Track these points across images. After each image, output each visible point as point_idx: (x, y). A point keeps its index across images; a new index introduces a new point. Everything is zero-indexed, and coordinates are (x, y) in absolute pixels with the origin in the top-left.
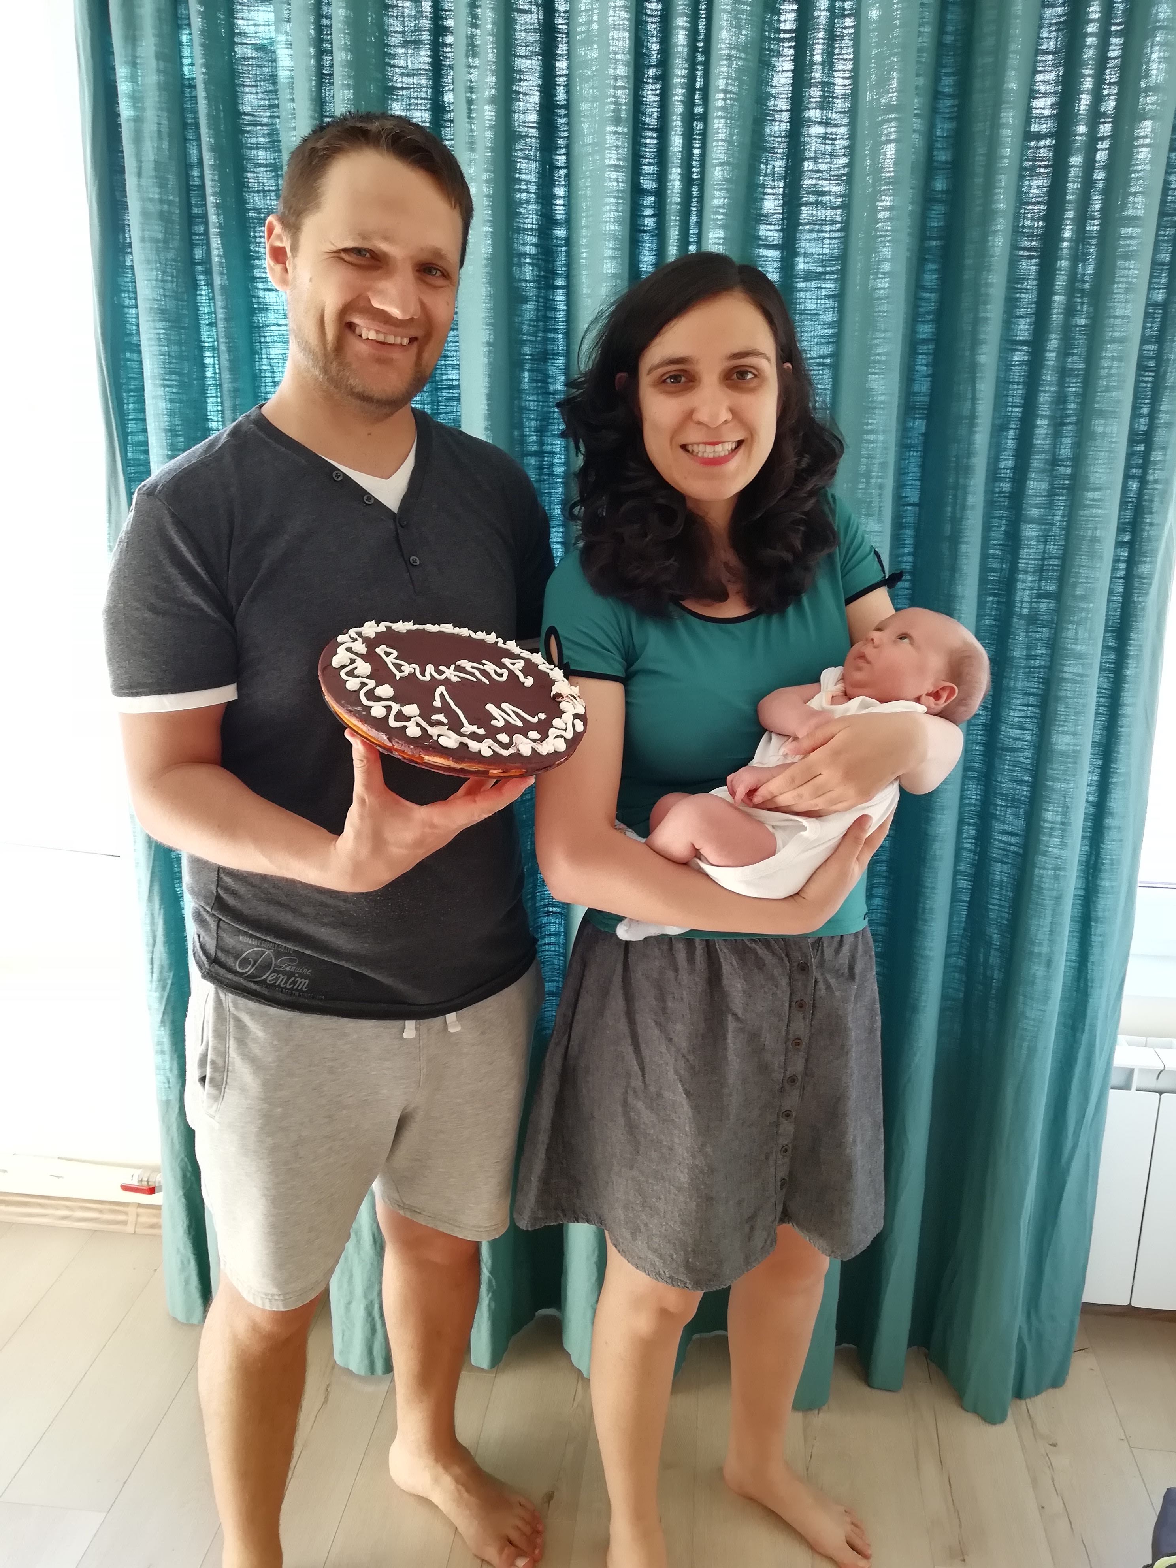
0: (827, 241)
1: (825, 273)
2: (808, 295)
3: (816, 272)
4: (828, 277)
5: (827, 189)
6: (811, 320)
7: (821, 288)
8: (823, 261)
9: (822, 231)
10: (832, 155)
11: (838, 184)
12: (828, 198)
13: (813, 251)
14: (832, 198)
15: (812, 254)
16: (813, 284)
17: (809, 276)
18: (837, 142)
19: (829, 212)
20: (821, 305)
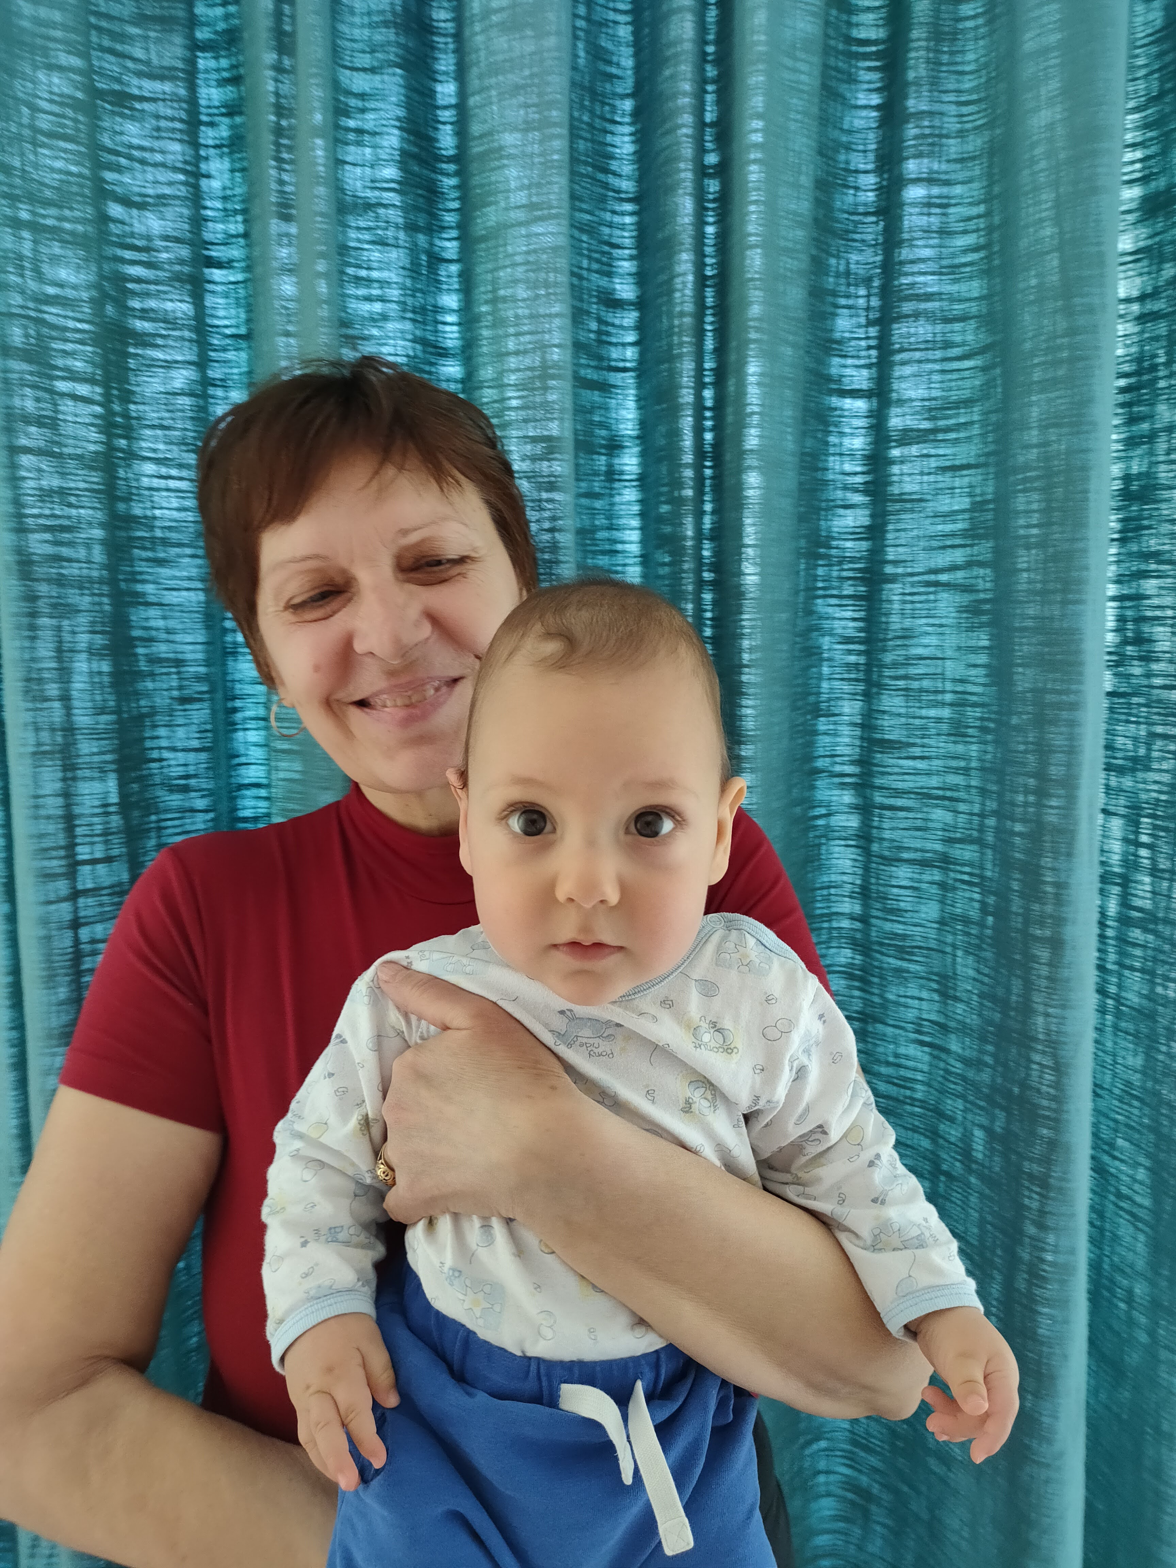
0: (936, 377)
1: (935, 431)
2: (906, 468)
3: (919, 430)
4: (940, 436)
5: (935, 289)
6: (912, 511)
7: (928, 456)
8: (930, 410)
9: (928, 361)
10: (944, 232)
12: (937, 304)
13: (912, 394)
14: (945, 303)
15: (911, 400)
16: (914, 450)
17: (908, 437)
18: (951, 210)
19: (939, 328)
20: (929, 483)
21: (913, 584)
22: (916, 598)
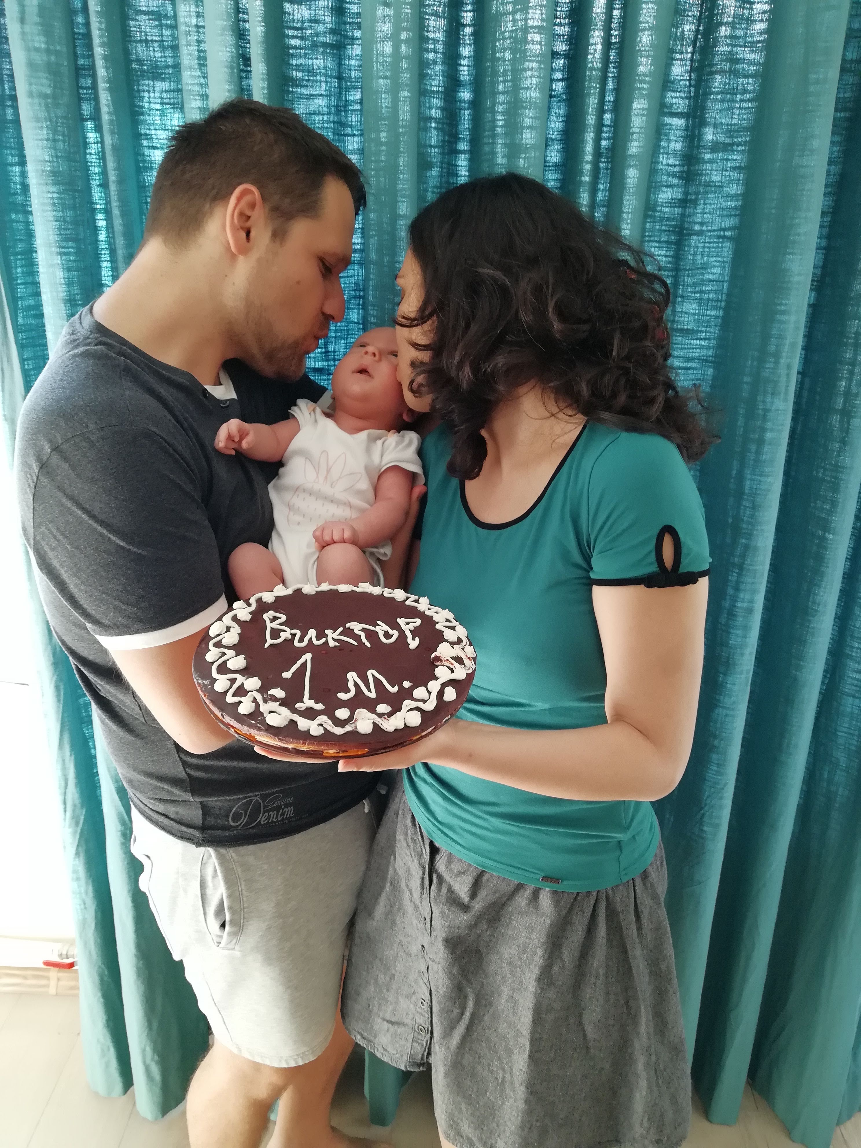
0: (736, 111)
2: (714, 166)
5: (741, 56)
7: (727, 160)
8: (731, 131)
9: (733, 101)
10: (750, 20)
11: (752, 52)
12: (742, 66)
13: (722, 121)
15: (722, 124)
16: (720, 155)
17: (716, 147)
19: (742, 81)
21: (710, 237)
22: (712, 245)
